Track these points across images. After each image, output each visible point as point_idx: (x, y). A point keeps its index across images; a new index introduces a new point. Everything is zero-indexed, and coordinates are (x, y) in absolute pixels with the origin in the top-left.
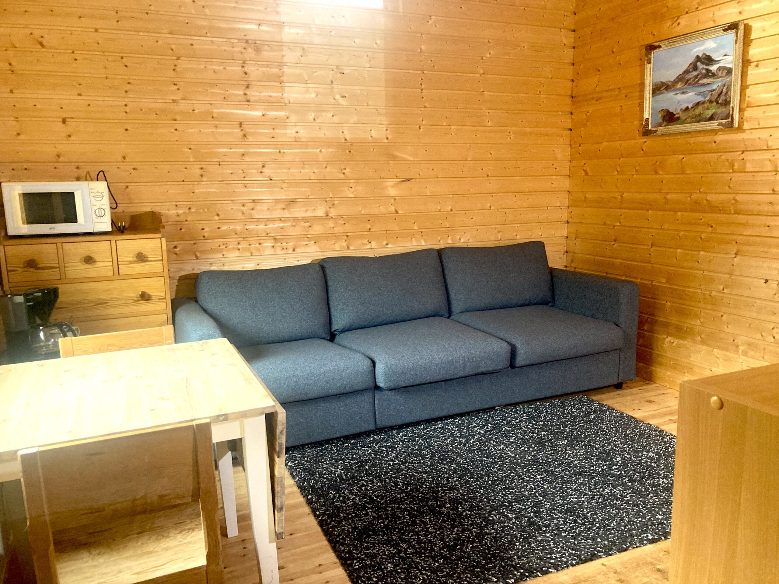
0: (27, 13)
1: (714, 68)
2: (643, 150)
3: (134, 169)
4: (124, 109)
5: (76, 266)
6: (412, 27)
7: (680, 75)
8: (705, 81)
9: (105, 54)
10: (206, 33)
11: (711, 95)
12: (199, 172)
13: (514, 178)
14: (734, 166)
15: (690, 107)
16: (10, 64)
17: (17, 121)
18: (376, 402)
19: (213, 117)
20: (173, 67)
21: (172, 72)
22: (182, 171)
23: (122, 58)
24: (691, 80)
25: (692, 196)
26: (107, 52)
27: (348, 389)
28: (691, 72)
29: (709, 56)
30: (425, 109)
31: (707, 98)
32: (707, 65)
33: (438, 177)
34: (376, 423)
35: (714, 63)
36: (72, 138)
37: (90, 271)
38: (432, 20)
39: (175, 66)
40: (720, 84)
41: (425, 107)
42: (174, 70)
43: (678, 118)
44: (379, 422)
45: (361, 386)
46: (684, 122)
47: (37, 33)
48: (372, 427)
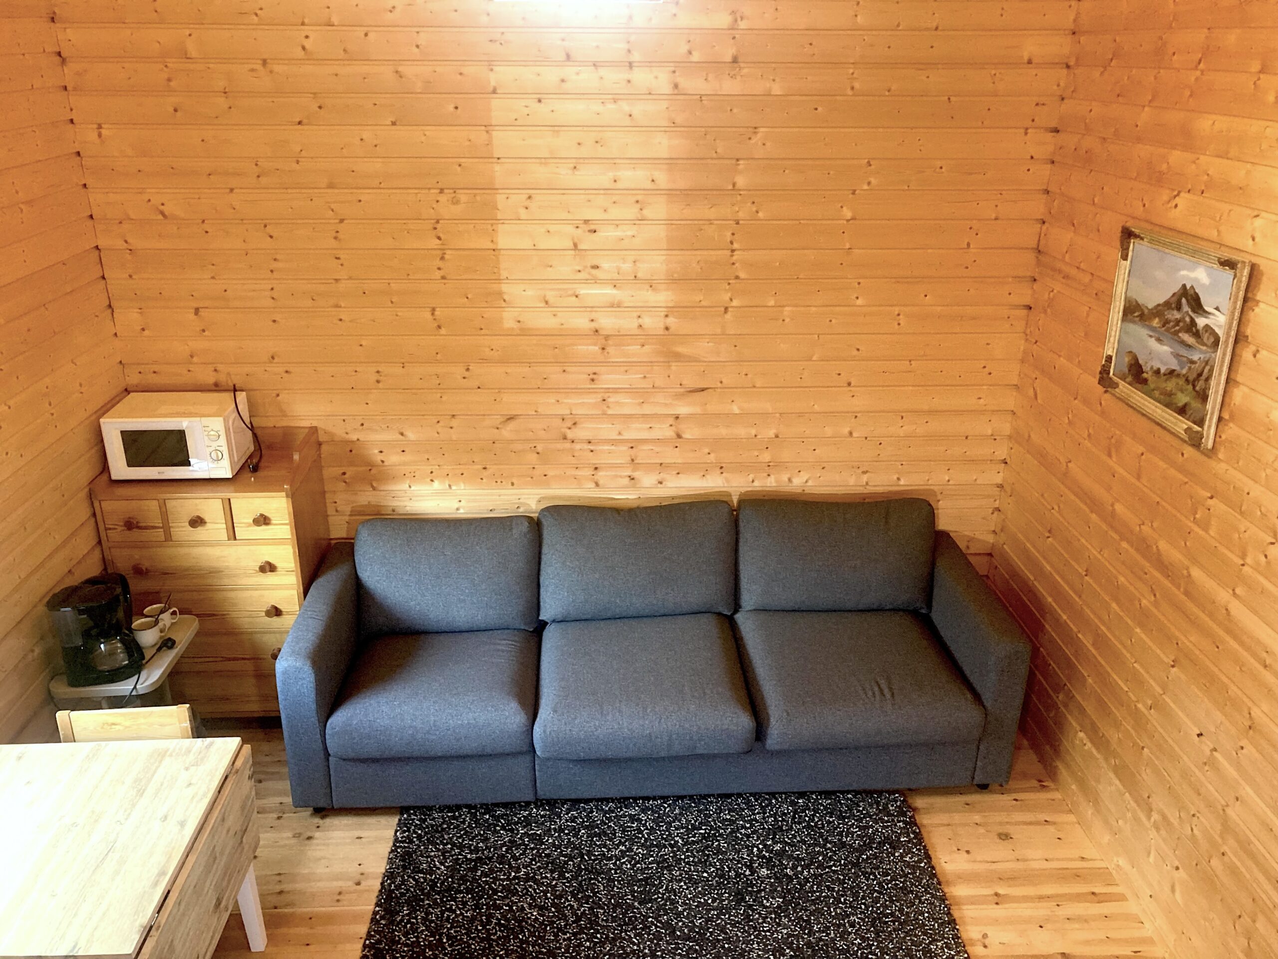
0: (140, 173)
1: (1201, 322)
2: (1101, 404)
3: (287, 372)
4: (268, 293)
5: (183, 527)
6: (718, 151)
7: (1159, 305)
8: (1186, 337)
9: (245, 222)
10: (380, 183)
11: (1190, 368)
12: (376, 377)
13: (903, 388)
14: (1196, 513)
15: (1162, 371)
16: (126, 242)
17: (140, 313)
18: (537, 767)
19: (392, 302)
20: (335, 234)
21: (333, 241)
22: (351, 376)
23: (265, 226)
24: (1172, 324)
25: (1142, 526)
26: (246, 219)
27: (488, 750)
28: (1173, 309)
29: (1197, 294)
30: (737, 281)
31: (1184, 371)
32: (1194, 311)
33: (754, 387)
34: (536, 793)
35: (1201, 312)
36: (206, 333)
37: (200, 533)
38: (759, 136)
39: (337, 232)
40: (1202, 356)
41: (737, 277)
42: (336, 238)
43: (1145, 381)
44: (540, 792)
45: (508, 749)
46: (1149, 394)
47: (156, 201)
48: (530, 797)
